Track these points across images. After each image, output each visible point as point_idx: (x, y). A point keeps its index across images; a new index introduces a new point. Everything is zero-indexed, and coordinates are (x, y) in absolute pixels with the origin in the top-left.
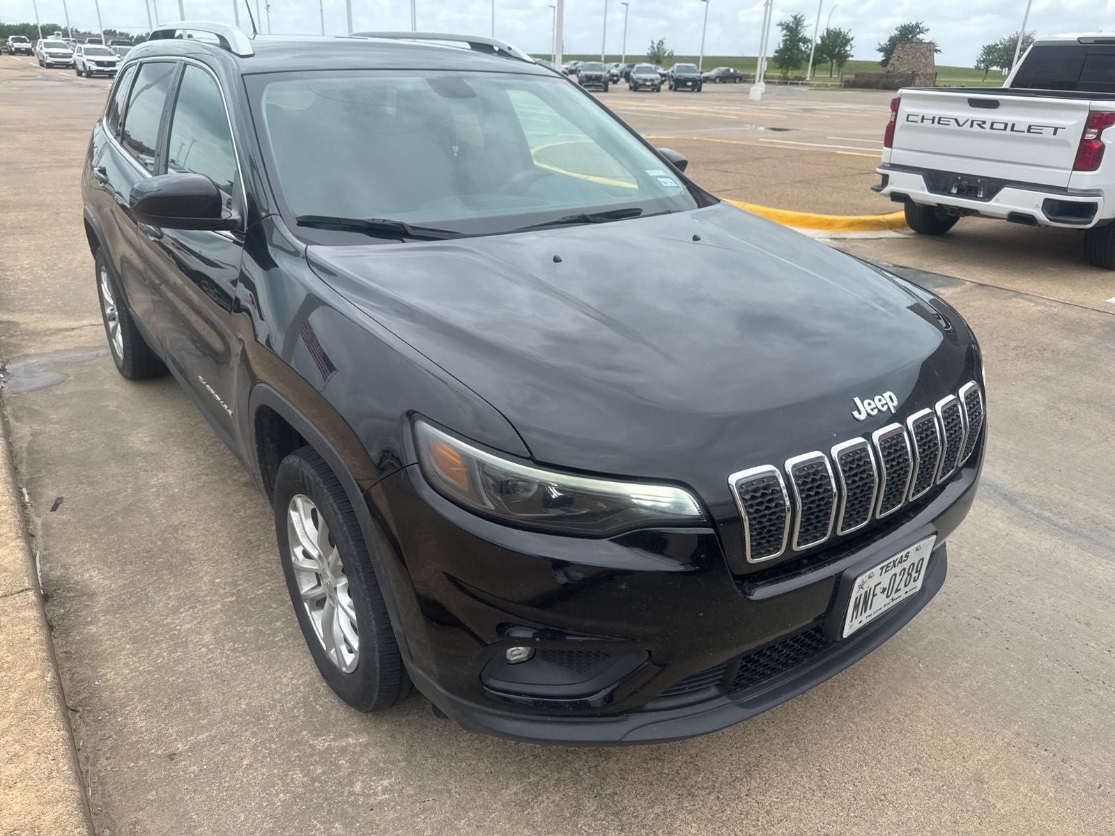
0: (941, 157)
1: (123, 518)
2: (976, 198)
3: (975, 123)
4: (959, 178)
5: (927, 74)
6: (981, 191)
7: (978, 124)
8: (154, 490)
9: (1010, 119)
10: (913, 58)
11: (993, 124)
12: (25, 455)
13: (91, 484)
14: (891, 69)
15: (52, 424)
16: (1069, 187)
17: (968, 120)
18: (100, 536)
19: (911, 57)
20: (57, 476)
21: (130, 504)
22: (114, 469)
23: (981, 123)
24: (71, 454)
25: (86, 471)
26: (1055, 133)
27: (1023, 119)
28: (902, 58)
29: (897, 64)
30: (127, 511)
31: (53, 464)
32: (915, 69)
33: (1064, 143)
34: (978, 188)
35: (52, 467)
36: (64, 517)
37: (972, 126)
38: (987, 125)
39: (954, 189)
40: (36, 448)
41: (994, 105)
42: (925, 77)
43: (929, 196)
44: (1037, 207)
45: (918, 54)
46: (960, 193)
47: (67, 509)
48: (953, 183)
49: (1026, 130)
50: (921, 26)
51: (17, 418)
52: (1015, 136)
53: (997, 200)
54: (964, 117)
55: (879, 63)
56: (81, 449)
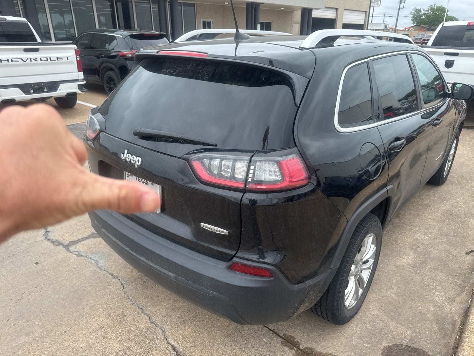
0: (19, 77)
1: (450, 234)
2: (43, 92)
3: (32, 59)
4: (32, 85)
6: (45, 88)
7: (34, 60)
8: (429, 235)
9: (48, 55)
11: (41, 59)
12: (467, 288)
13: (450, 252)
15: (437, 302)
16: (80, 78)
17: (28, 59)
18: (463, 233)
20: (460, 265)
21: (443, 236)
22: (434, 253)
23: (35, 59)
24: (445, 273)
25: (446, 259)
26: (68, 59)
27: (53, 55)
30: (447, 235)
31: (457, 272)
33: (72, 63)
34: (43, 87)
35: (459, 272)
36: (471, 246)
37: (31, 61)
38: (39, 59)
39: (31, 90)
40: (459, 288)
41: (37, 50)
43: (26, 96)
44: (76, 89)
46: (35, 92)
47: (467, 249)
48: (30, 88)
49: (56, 59)
51: (454, 324)
52: (53, 63)
53: (60, 90)
54: (25, 57)
56: (438, 272)
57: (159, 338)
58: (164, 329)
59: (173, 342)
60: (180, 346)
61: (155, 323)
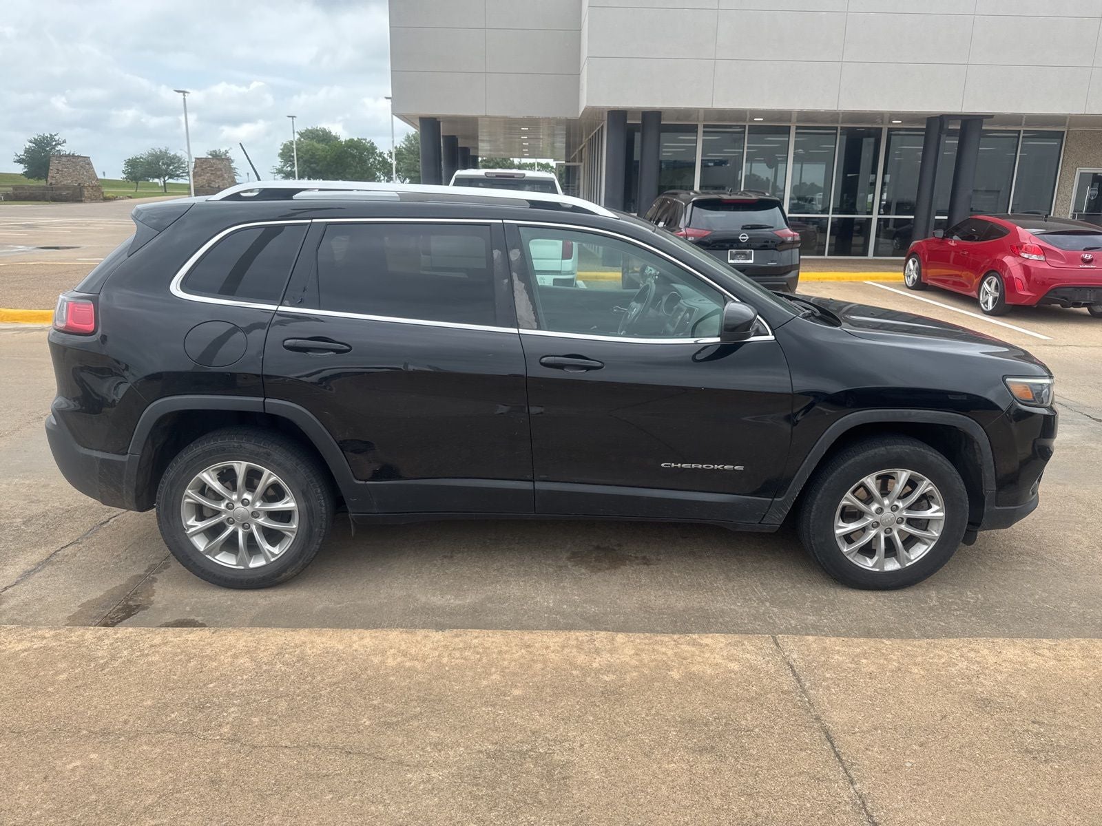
5: (93, 186)
10: (74, 171)
14: (54, 182)
19: (71, 170)
28: (62, 171)
29: (58, 176)
32: (79, 182)
42: (92, 189)
45: (78, 167)
50: (57, 138)
55: (22, 175)
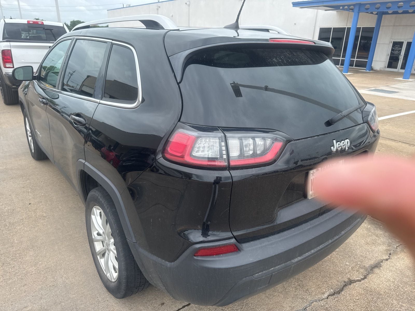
57: (323, 305)
58: (312, 300)
59: (325, 295)
60: (328, 291)
61: (305, 307)
